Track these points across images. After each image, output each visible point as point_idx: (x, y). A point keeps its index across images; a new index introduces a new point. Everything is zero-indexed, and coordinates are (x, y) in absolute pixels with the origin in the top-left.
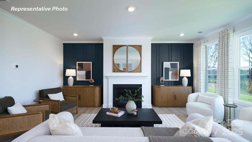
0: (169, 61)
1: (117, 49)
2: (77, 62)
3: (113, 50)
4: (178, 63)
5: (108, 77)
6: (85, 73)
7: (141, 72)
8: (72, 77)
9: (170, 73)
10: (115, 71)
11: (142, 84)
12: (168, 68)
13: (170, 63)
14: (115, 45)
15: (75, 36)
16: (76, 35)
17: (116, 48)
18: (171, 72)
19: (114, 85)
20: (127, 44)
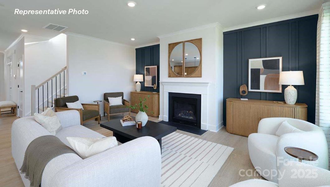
0: (261, 57)
1: (173, 48)
2: (145, 67)
3: (169, 50)
4: (280, 59)
5: (163, 83)
6: (151, 78)
7: (201, 77)
8: (140, 82)
9: (262, 78)
10: (171, 76)
11: (201, 95)
12: (258, 70)
13: (263, 60)
14: (171, 44)
15: (133, 41)
16: (133, 39)
17: (172, 46)
18: (265, 76)
19: (170, 94)
20: (184, 40)
